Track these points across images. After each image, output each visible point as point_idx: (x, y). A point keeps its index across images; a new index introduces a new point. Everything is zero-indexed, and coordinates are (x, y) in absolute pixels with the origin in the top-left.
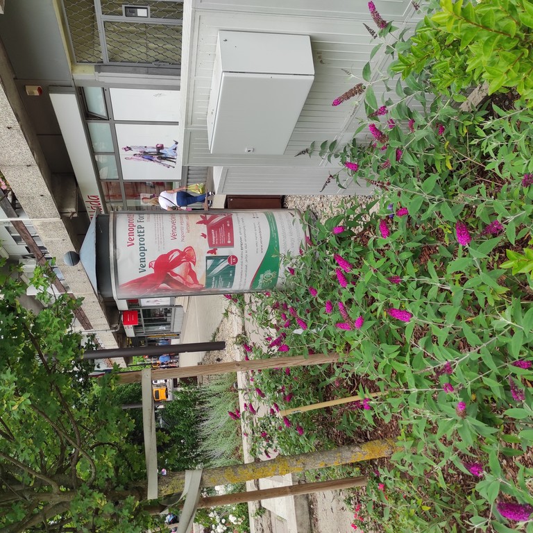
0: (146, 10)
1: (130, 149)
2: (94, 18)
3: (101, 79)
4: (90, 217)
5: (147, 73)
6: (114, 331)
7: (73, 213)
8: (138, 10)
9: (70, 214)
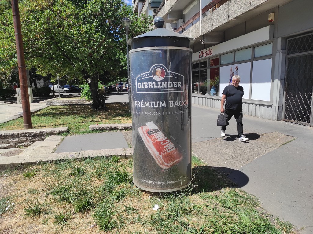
1: (237, 70)
7: (203, 42)
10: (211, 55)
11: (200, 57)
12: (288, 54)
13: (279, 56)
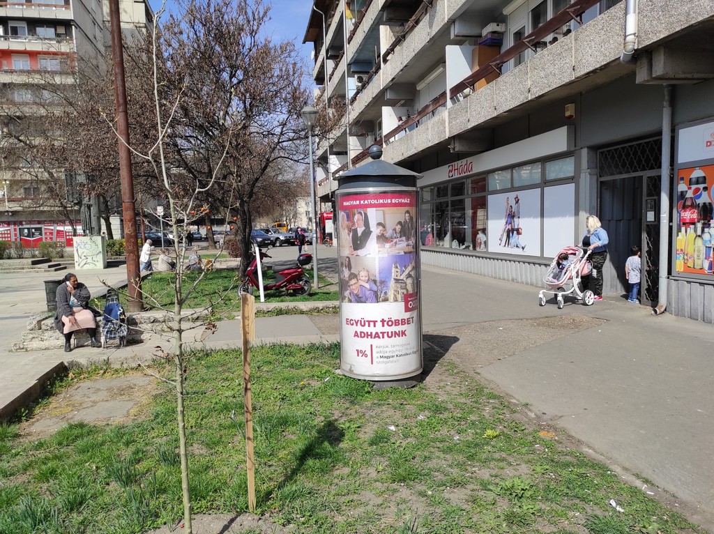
0: (653, 220)
1: (517, 202)
2: (644, 169)
3: (583, 176)
7: (454, 149)
8: (653, 213)
9: (453, 146)
10: (471, 173)
11: (451, 175)
12: (601, 176)
13: (587, 180)
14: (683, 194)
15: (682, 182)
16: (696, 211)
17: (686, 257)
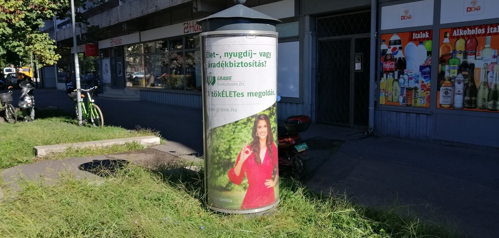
0: (360, 69)
2: (352, 33)
3: (306, 36)
4: (189, 22)
5: (312, 69)
6: (80, 37)
7: (196, 9)
8: (360, 64)
9: (195, 7)
11: (186, 31)
12: (318, 37)
13: (308, 39)
14: (385, 51)
15: (384, 43)
16: (394, 63)
17: (387, 94)
